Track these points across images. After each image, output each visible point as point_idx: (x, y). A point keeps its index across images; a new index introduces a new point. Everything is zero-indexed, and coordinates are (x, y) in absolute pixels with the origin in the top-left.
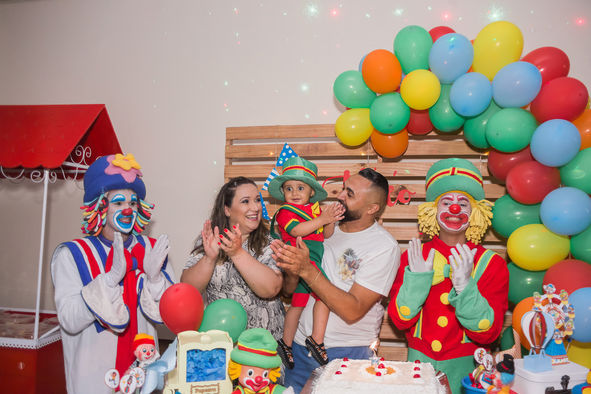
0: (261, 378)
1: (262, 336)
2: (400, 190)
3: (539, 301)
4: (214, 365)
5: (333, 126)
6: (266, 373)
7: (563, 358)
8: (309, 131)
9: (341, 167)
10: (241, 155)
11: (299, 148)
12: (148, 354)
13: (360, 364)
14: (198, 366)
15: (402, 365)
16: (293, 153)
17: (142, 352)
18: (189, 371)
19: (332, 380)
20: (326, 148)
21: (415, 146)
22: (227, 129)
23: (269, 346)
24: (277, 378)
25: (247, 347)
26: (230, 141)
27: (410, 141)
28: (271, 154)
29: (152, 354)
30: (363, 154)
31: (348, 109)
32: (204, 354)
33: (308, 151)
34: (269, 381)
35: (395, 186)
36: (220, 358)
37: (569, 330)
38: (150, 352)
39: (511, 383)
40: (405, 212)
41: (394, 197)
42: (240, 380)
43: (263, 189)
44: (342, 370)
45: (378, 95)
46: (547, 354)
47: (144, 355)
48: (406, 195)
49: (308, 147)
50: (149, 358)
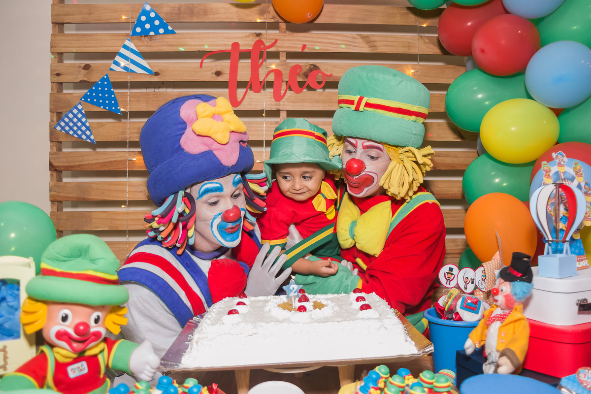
0: (87, 326)
1: (88, 247)
2: (311, 70)
3: (549, 175)
6: (98, 317)
7: (582, 260)
9: (227, 38)
10: (78, 18)
11: (166, 10)
15: (333, 297)
16: (157, 17)
19: (223, 324)
20: (206, 10)
21: (332, 12)
23: (101, 264)
24: (122, 327)
25: (58, 270)
28: (124, 17)
30: (258, 20)
33: (179, 14)
34: (103, 332)
35: (304, 64)
36: (9, 298)
37: (587, 219)
40: (318, 101)
41: (302, 80)
42: (45, 334)
43: (111, 69)
44: (238, 308)
46: (571, 251)
48: (319, 78)
49: (179, 9)
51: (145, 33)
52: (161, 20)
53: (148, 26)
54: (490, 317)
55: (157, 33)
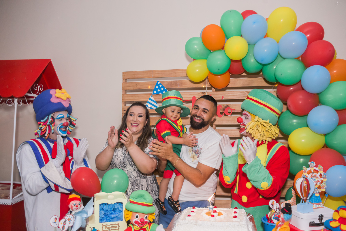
0: (143, 219)
1: (144, 195)
2: (226, 107)
3: (306, 172)
4: (116, 212)
5: (185, 70)
7: (320, 205)
8: (172, 73)
9: (190, 94)
10: (131, 88)
11: (166, 83)
12: (77, 206)
13: (202, 210)
14: (107, 213)
15: (227, 210)
16: (162, 87)
17: (73, 205)
18: (101, 216)
19: (186, 220)
20: (182, 83)
21: (234, 82)
22: (123, 73)
23: (148, 200)
24: (153, 219)
25: (135, 202)
26: (125, 80)
27: (231, 79)
28: (149, 87)
29: (79, 206)
30: (203, 87)
31: (194, 60)
32: (110, 206)
33: (171, 85)
34: (148, 221)
35: (223, 105)
36: (120, 208)
37: (323, 188)
38: (78, 205)
39: (289, 219)
40: (229, 121)
41: (222, 112)
42: (131, 221)
44: (191, 214)
45: (212, 51)
46: (310, 202)
47: (74, 207)
48: (229, 111)
49: (171, 83)
50: (77, 209)
51: (158, 93)
52: (164, 88)
53: (159, 90)
54: (278, 225)
55: (162, 93)
